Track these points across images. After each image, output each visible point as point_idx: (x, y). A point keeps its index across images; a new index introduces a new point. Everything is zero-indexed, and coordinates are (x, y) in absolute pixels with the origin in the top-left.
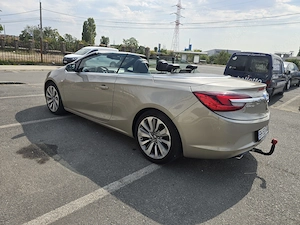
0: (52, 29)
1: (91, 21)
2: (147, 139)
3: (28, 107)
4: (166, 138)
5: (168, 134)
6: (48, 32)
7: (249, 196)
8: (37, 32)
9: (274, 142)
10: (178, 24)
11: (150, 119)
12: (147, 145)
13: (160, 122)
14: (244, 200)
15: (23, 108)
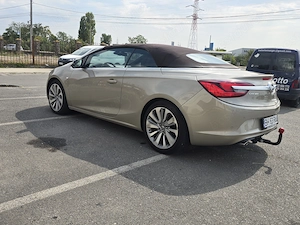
0: (43, 26)
1: (89, 16)
2: (156, 130)
3: (27, 107)
4: (173, 127)
5: (176, 122)
6: (38, 30)
7: (252, 178)
8: (24, 30)
9: (281, 131)
10: (195, 18)
11: (158, 109)
12: (155, 136)
13: (167, 111)
14: (247, 181)
15: (22, 109)
